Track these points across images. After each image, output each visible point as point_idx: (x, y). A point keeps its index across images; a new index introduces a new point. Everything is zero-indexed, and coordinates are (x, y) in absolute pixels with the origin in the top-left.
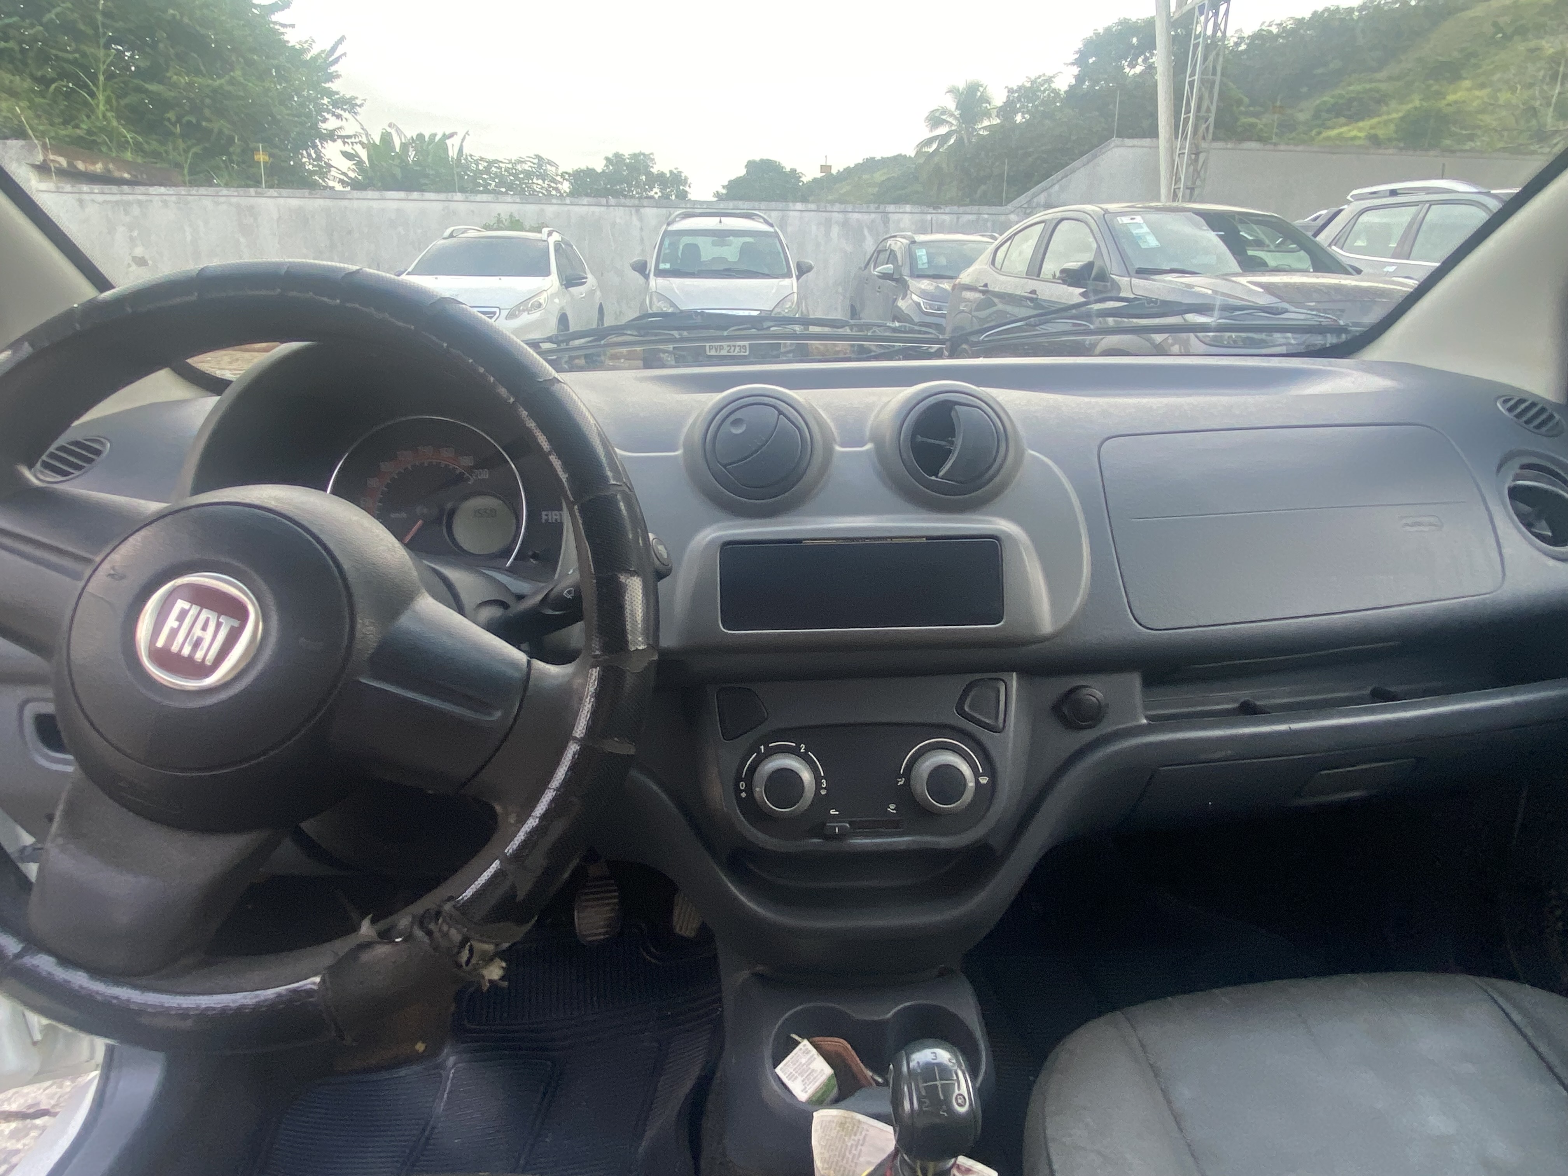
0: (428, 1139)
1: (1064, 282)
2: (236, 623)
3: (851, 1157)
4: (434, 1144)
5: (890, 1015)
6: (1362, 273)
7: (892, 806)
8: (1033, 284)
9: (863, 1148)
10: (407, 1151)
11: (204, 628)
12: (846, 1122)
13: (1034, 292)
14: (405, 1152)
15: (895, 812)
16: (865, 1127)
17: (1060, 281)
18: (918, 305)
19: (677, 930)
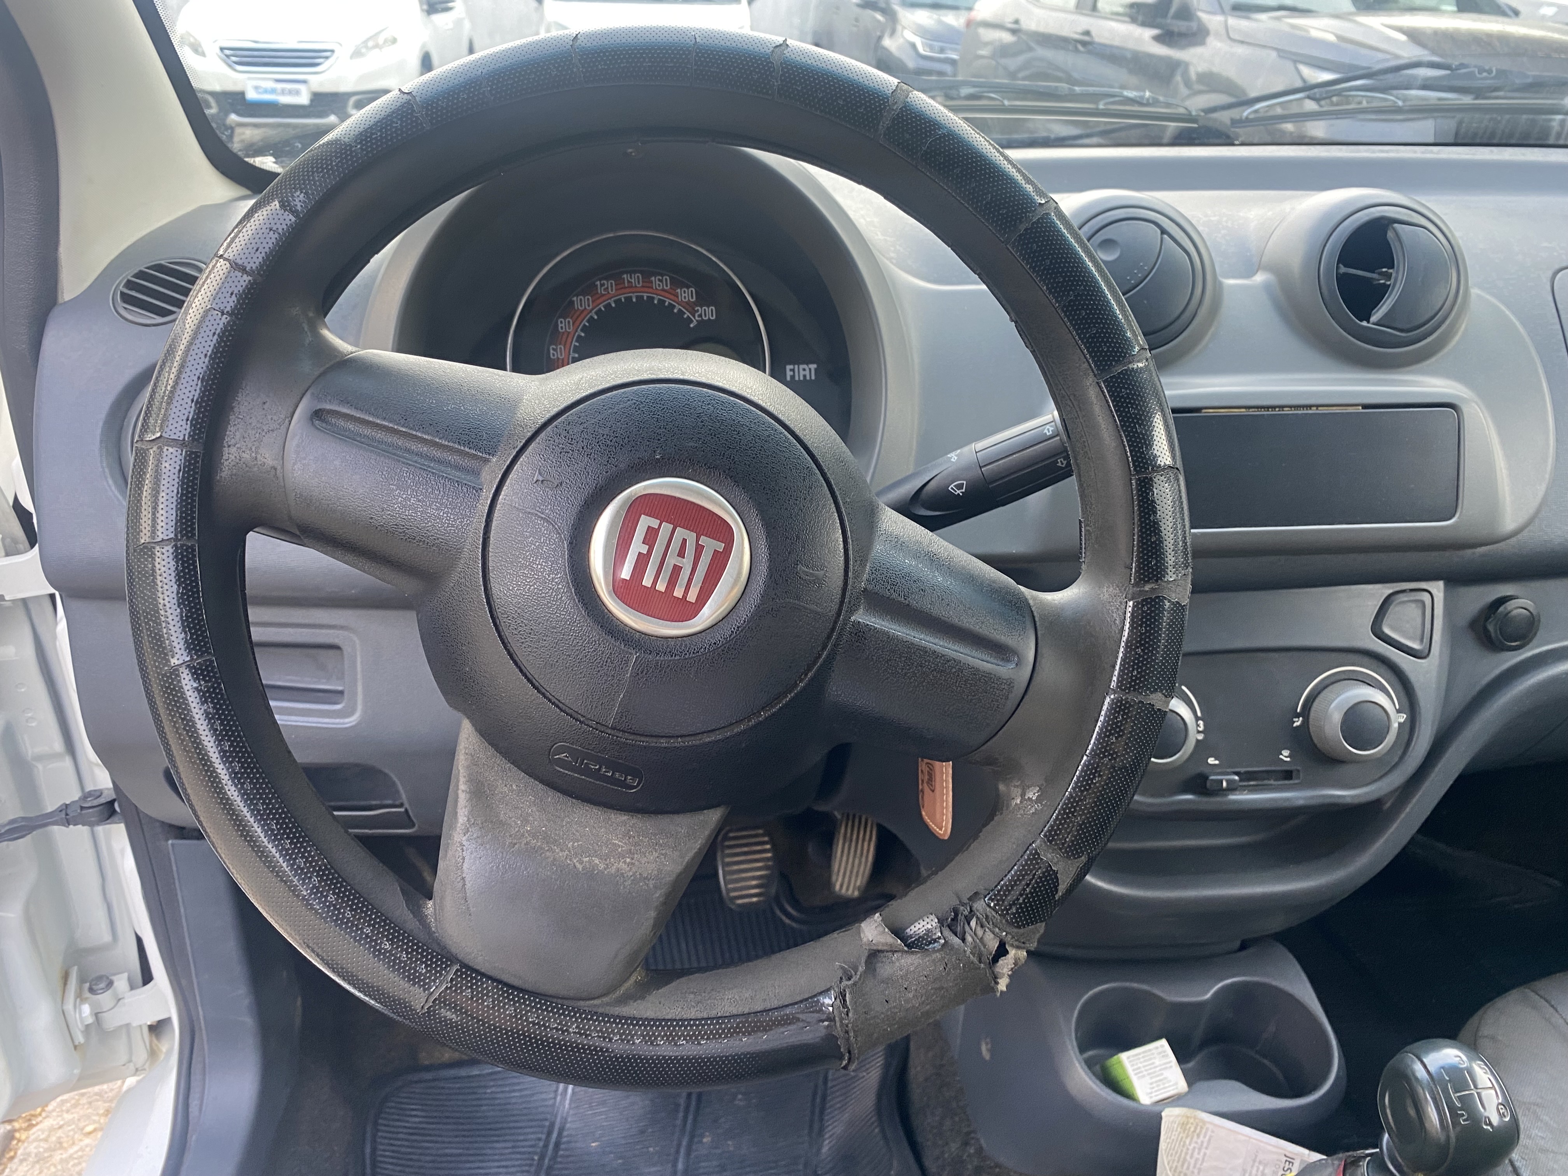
0: (557, 1145)
1: (1134, 20)
2: (720, 546)
3: (1193, 1162)
4: (566, 1150)
5: (1208, 996)
6: (1521, 17)
7: (1286, 753)
8: (1084, 22)
9: (1208, 1152)
10: (536, 1158)
11: (681, 554)
12: (1187, 1123)
13: (1087, 33)
14: (533, 1159)
15: (1288, 759)
16: (1210, 1127)
17: (1127, 19)
18: (913, 46)
19: (837, 887)
